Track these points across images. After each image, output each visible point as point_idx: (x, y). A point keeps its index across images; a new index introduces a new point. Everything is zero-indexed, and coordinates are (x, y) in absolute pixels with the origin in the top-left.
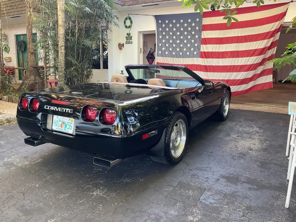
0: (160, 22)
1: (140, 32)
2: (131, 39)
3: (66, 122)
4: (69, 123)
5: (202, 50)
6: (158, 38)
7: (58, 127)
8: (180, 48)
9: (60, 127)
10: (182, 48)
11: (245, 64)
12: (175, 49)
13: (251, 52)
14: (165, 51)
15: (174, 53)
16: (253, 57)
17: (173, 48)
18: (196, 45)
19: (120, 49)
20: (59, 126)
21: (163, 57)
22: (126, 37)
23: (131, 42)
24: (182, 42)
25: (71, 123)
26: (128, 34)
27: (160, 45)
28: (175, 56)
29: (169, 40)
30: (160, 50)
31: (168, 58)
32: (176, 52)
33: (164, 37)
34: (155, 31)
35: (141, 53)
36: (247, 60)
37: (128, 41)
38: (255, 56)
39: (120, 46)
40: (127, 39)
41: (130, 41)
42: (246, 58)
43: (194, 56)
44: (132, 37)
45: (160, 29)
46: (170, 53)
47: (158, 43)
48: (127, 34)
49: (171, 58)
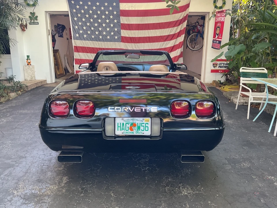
0: (73, 2)
1: (46, 12)
2: (37, 20)
3: (139, 124)
4: (144, 123)
5: (122, 35)
6: (73, 20)
7: (125, 131)
8: (99, 31)
9: (129, 131)
10: (101, 32)
11: (160, 48)
12: (93, 32)
13: (165, 38)
14: (83, 34)
15: (93, 37)
16: (166, 42)
17: (91, 31)
18: (116, 29)
19: (23, 30)
20: (127, 129)
21: (81, 40)
22: (30, 17)
23: (36, 23)
24: (101, 26)
25: (146, 123)
26: (33, 14)
27: (77, 27)
28: (95, 40)
29: (86, 23)
30: (77, 32)
31: (88, 41)
32: (95, 35)
33: (80, 19)
34: (68, 12)
35: (50, 36)
36: (162, 44)
37: (32, 21)
38: (168, 41)
39: (22, 27)
40: (31, 20)
41: (36, 21)
42: (161, 42)
43: (115, 40)
44: (37, 17)
45: (74, 11)
46: (88, 36)
47: (74, 26)
48: (31, 13)
49: (91, 41)
